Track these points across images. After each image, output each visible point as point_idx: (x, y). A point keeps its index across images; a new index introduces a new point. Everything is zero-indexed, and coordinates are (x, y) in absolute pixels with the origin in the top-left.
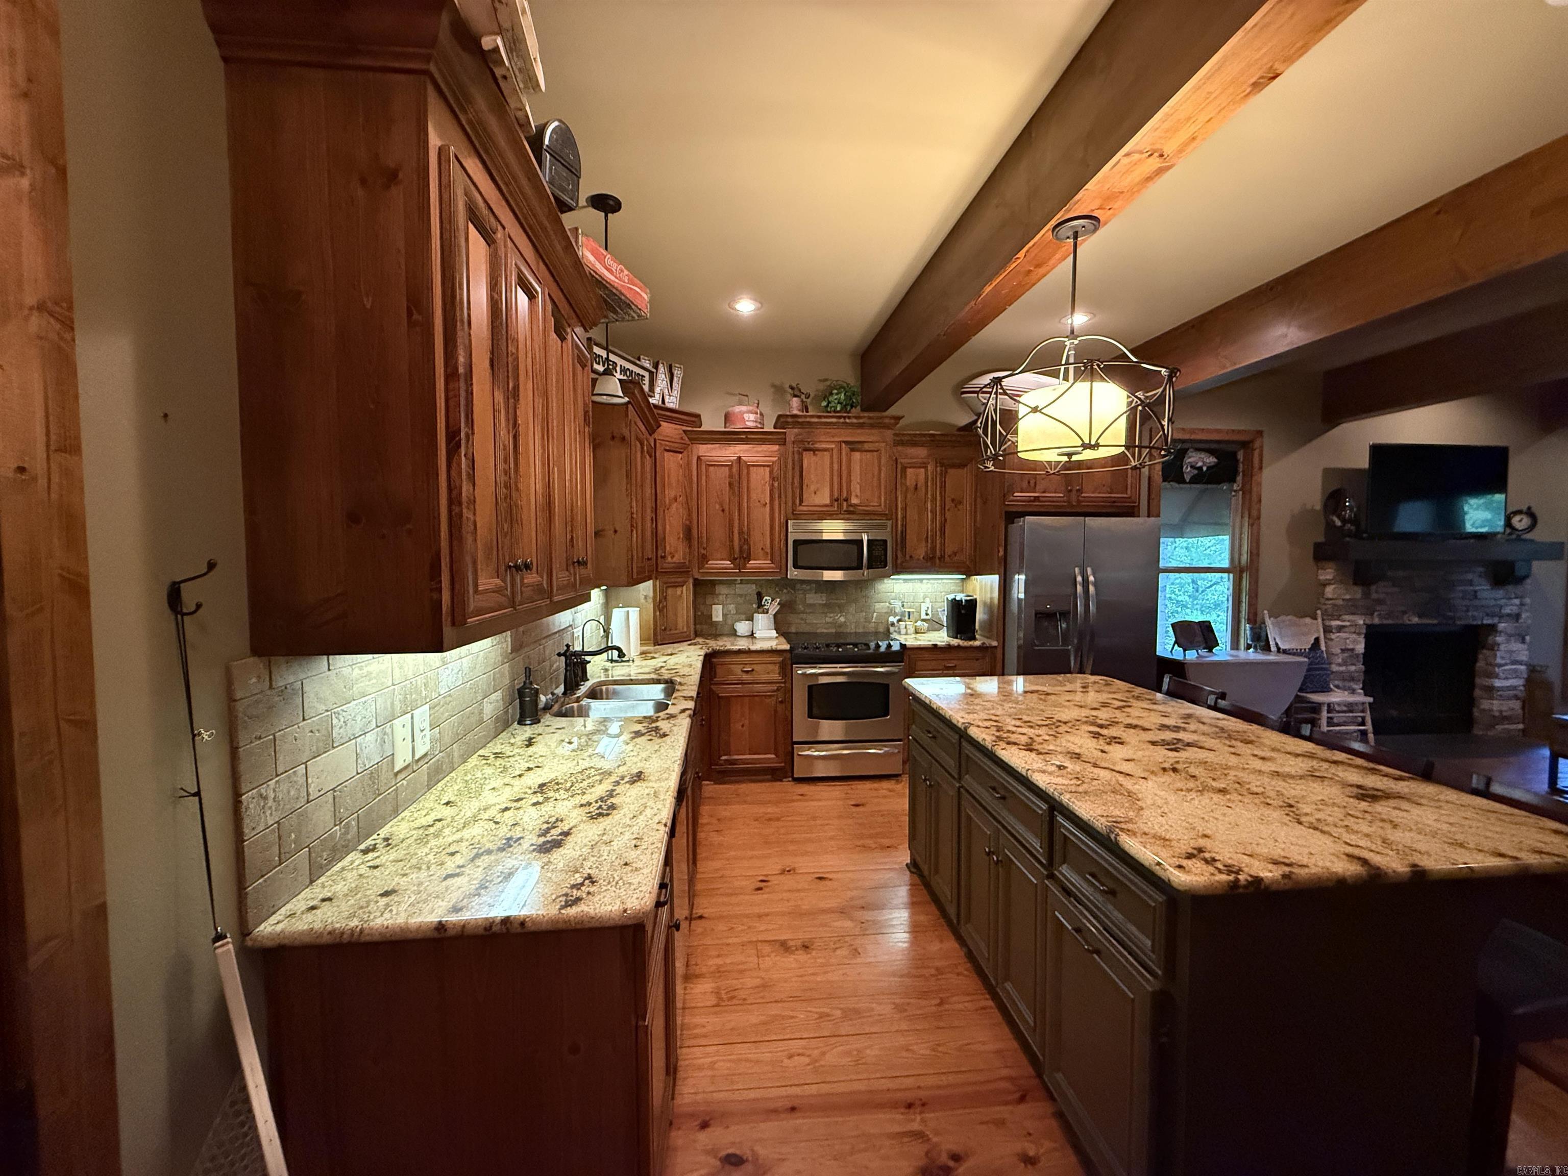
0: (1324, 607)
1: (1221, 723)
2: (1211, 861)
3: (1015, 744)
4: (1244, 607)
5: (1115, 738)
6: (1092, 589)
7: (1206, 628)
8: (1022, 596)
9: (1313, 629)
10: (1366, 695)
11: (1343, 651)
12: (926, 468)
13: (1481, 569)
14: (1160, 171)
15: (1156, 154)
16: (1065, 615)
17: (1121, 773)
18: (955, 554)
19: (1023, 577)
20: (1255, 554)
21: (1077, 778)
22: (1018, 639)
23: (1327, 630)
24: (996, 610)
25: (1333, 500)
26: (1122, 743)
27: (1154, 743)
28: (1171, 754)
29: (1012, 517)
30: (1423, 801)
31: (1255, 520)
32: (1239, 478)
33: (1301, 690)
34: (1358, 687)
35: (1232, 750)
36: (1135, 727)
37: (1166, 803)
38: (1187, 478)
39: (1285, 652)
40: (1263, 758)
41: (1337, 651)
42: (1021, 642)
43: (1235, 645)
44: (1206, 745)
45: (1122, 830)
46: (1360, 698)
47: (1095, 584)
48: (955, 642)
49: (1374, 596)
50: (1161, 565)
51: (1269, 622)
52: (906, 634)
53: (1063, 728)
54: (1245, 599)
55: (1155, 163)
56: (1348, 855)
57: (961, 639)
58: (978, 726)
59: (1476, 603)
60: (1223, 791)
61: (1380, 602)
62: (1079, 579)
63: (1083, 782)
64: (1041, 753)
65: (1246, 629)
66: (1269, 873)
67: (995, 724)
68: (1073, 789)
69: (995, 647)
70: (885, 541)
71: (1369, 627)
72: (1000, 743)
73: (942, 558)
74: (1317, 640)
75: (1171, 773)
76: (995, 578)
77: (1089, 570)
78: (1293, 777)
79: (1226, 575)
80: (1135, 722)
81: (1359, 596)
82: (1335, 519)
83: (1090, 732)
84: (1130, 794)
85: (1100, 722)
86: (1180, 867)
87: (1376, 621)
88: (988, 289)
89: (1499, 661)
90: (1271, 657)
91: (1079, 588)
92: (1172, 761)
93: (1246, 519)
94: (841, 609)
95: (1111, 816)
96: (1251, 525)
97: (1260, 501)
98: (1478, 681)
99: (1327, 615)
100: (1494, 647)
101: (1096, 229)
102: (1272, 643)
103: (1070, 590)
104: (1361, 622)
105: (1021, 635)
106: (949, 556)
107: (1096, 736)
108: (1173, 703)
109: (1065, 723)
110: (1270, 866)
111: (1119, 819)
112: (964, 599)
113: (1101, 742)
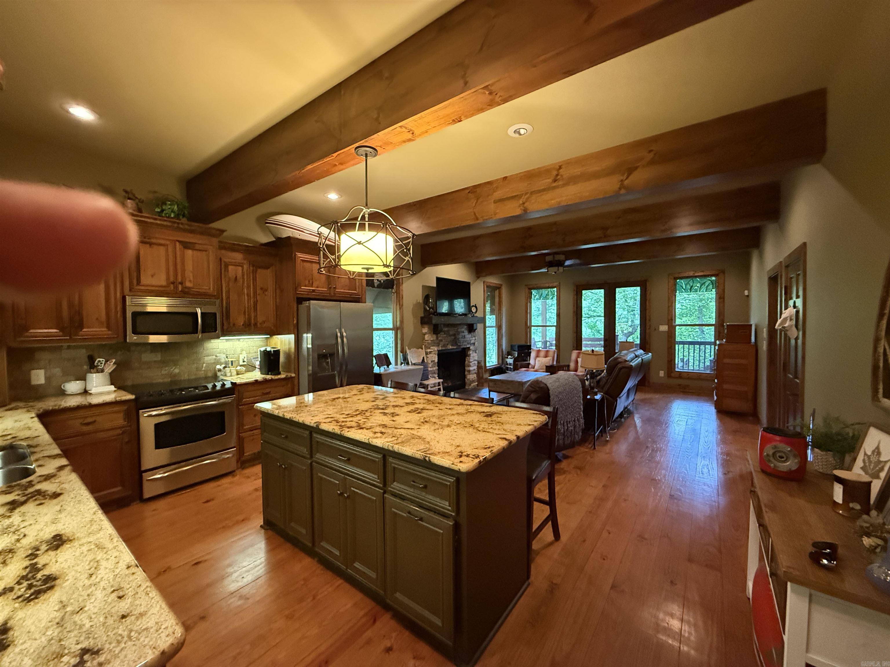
0: (425, 344)
1: (426, 397)
2: (468, 456)
3: (351, 427)
4: (399, 346)
5: (393, 413)
6: (345, 340)
7: (386, 356)
8: (310, 346)
9: (422, 353)
10: (439, 378)
11: (432, 361)
12: (242, 267)
13: (466, 327)
14: (410, 140)
15: (411, 132)
16: (332, 355)
17: (409, 429)
18: (264, 322)
19: (310, 335)
20: (402, 322)
21: (393, 436)
22: (308, 371)
23: (427, 354)
24: (293, 356)
25: (426, 298)
26: (398, 415)
27: (409, 412)
28: (420, 415)
29: (300, 300)
30: (501, 413)
31: (401, 307)
32: (395, 287)
33: (421, 380)
34: (436, 376)
35: (438, 408)
36: (397, 406)
37: (435, 437)
38: (376, 285)
39: (414, 364)
40: (450, 409)
41: (430, 362)
42: (311, 372)
43: (396, 364)
44: (427, 408)
45: (430, 454)
46: (438, 381)
47: (346, 337)
48: (269, 377)
49: (439, 339)
50: (374, 327)
51: (408, 351)
52: (231, 376)
53: (368, 414)
54: (399, 342)
55: (410, 136)
56: (500, 438)
57: (271, 375)
58: (325, 423)
59: (466, 339)
60: (448, 426)
61: (441, 340)
62: (339, 334)
63: (398, 438)
64: (367, 429)
65: (400, 355)
66: (487, 454)
67: (333, 419)
68: (395, 442)
69: (294, 377)
70: (215, 314)
71: (438, 351)
72: (344, 429)
73: (255, 324)
74: (423, 358)
75: (426, 423)
76: (291, 338)
77: (343, 330)
78: (464, 414)
79: (391, 331)
80: (395, 404)
81: (435, 339)
82: (427, 307)
83: (381, 413)
84: (420, 437)
85: (381, 407)
86: (461, 462)
87: (440, 349)
88: (310, 167)
89: (471, 360)
90: (410, 367)
91: (339, 340)
92: (422, 418)
93: (398, 305)
94: (175, 363)
95: (421, 449)
96: (400, 308)
97: (403, 298)
98: (467, 368)
99: (426, 348)
100: (469, 356)
101: (375, 156)
102: (410, 362)
103: (334, 342)
104: (436, 349)
105: (310, 368)
106: (261, 324)
107: (385, 414)
108: (402, 392)
109: (366, 411)
110: (485, 450)
111: (426, 450)
112: (272, 350)
113: (390, 416)
